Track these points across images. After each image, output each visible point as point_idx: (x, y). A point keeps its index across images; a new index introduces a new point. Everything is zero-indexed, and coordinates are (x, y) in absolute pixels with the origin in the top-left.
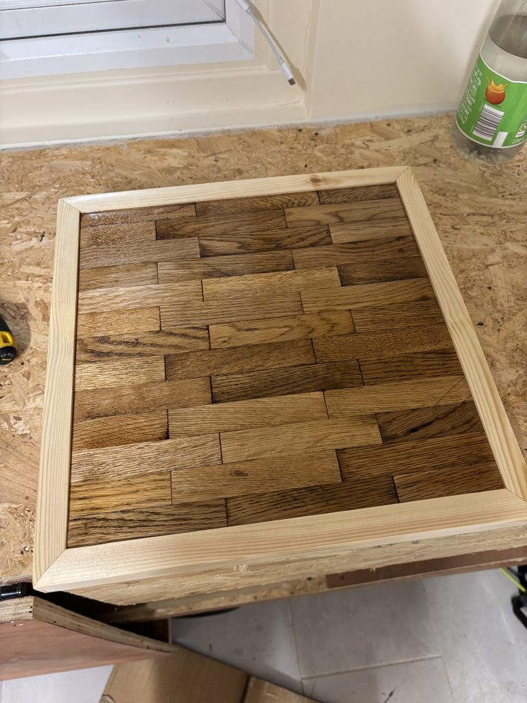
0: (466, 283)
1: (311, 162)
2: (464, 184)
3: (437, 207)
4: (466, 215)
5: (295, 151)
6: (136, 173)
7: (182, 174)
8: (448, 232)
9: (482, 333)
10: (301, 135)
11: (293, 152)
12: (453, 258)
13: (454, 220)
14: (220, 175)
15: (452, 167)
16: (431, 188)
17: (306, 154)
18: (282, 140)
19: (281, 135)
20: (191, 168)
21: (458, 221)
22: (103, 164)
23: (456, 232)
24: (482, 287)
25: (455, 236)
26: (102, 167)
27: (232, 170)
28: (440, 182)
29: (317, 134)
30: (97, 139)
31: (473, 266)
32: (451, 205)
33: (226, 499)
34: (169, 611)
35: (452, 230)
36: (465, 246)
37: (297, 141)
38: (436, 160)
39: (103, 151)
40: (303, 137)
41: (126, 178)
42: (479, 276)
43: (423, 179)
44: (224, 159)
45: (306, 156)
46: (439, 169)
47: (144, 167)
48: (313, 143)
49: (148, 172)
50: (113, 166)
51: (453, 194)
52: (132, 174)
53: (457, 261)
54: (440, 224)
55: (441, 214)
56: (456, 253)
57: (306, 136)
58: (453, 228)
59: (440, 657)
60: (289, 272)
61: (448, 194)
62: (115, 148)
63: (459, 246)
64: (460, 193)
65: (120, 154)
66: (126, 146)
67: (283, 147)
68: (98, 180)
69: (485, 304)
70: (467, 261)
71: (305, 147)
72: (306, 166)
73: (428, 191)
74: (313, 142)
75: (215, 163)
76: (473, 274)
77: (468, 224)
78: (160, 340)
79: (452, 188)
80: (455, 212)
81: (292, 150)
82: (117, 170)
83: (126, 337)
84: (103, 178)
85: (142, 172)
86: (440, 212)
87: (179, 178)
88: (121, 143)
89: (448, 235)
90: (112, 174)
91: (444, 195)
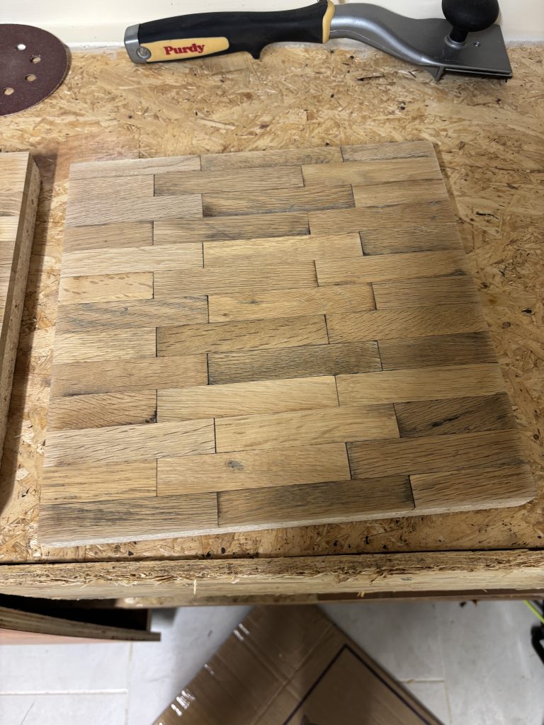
0: (516, 257)
1: (339, 92)
2: (531, 133)
3: (492, 158)
4: (528, 171)
5: (321, 76)
6: (121, 88)
7: (178, 93)
8: (502, 191)
9: (528, 322)
10: (333, 57)
11: (319, 77)
12: (504, 224)
13: (511, 175)
14: (225, 99)
15: (519, 110)
16: (488, 134)
17: (335, 81)
18: (308, 62)
19: (307, 56)
20: (190, 87)
21: (517, 178)
22: (85, 75)
23: (513, 191)
24: (536, 264)
25: (510, 197)
26: (82, 78)
27: (239, 94)
28: (500, 127)
29: (352, 57)
30: (83, 44)
31: (529, 236)
32: (511, 157)
33: (218, 493)
34: (138, 603)
35: (508, 189)
36: (520, 210)
37: (326, 65)
38: (499, 100)
39: (87, 59)
40: (335, 60)
41: (110, 93)
42: (534, 249)
43: (480, 123)
44: (232, 80)
45: (334, 84)
46: (501, 110)
47: (134, 81)
48: (345, 68)
49: (137, 88)
50: (96, 78)
51: (516, 144)
52: (117, 89)
53: (508, 229)
54: (493, 180)
55: (496, 167)
56: (509, 218)
57: (338, 58)
58: (509, 186)
59: (442, 681)
60: (304, 237)
61: (509, 143)
62: (102, 56)
63: (514, 209)
64: (526, 143)
65: (107, 64)
66: (115, 55)
67: (309, 71)
68: (75, 94)
69: (538, 286)
70: (521, 229)
71: (334, 73)
72: (332, 96)
73: (484, 137)
74: (346, 66)
75: (220, 83)
76: (527, 246)
77: (530, 182)
78: (152, 310)
79: (516, 137)
80: (515, 166)
81: (317, 75)
82: (100, 83)
83: (113, 304)
84: (82, 91)
85: (130, 87)
86: (495, 165)
87: (173, 98)
88: (110, 52)
89: (500, 194)
90: (93, 87)
91: (504, 144)
